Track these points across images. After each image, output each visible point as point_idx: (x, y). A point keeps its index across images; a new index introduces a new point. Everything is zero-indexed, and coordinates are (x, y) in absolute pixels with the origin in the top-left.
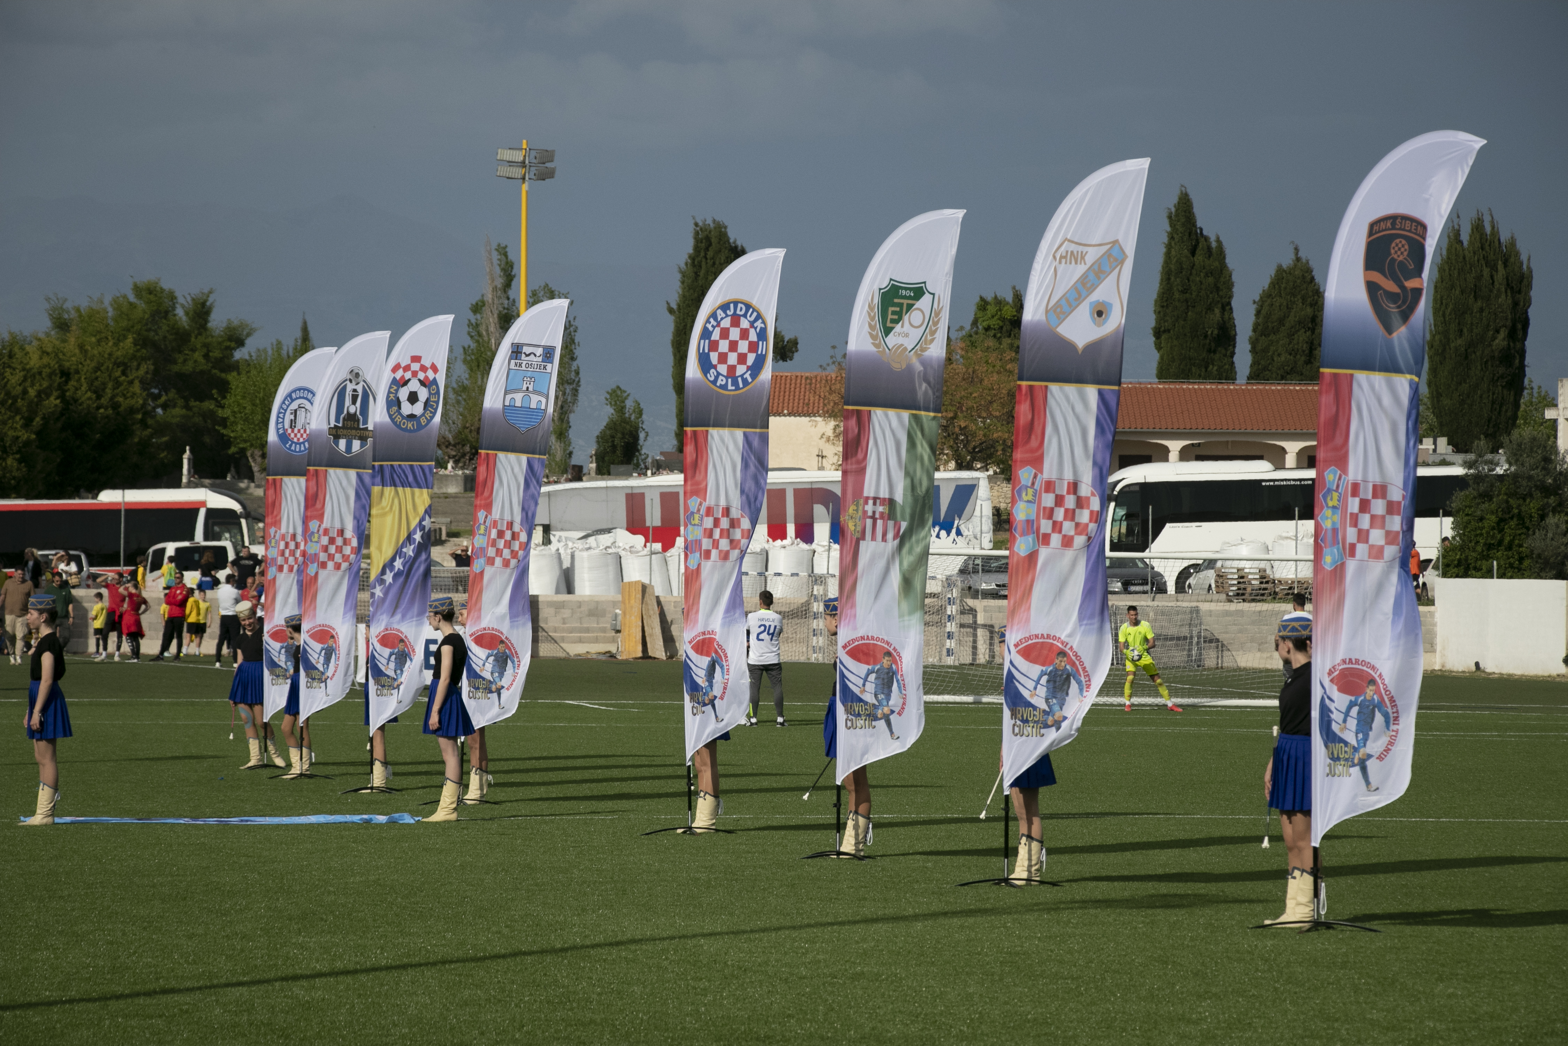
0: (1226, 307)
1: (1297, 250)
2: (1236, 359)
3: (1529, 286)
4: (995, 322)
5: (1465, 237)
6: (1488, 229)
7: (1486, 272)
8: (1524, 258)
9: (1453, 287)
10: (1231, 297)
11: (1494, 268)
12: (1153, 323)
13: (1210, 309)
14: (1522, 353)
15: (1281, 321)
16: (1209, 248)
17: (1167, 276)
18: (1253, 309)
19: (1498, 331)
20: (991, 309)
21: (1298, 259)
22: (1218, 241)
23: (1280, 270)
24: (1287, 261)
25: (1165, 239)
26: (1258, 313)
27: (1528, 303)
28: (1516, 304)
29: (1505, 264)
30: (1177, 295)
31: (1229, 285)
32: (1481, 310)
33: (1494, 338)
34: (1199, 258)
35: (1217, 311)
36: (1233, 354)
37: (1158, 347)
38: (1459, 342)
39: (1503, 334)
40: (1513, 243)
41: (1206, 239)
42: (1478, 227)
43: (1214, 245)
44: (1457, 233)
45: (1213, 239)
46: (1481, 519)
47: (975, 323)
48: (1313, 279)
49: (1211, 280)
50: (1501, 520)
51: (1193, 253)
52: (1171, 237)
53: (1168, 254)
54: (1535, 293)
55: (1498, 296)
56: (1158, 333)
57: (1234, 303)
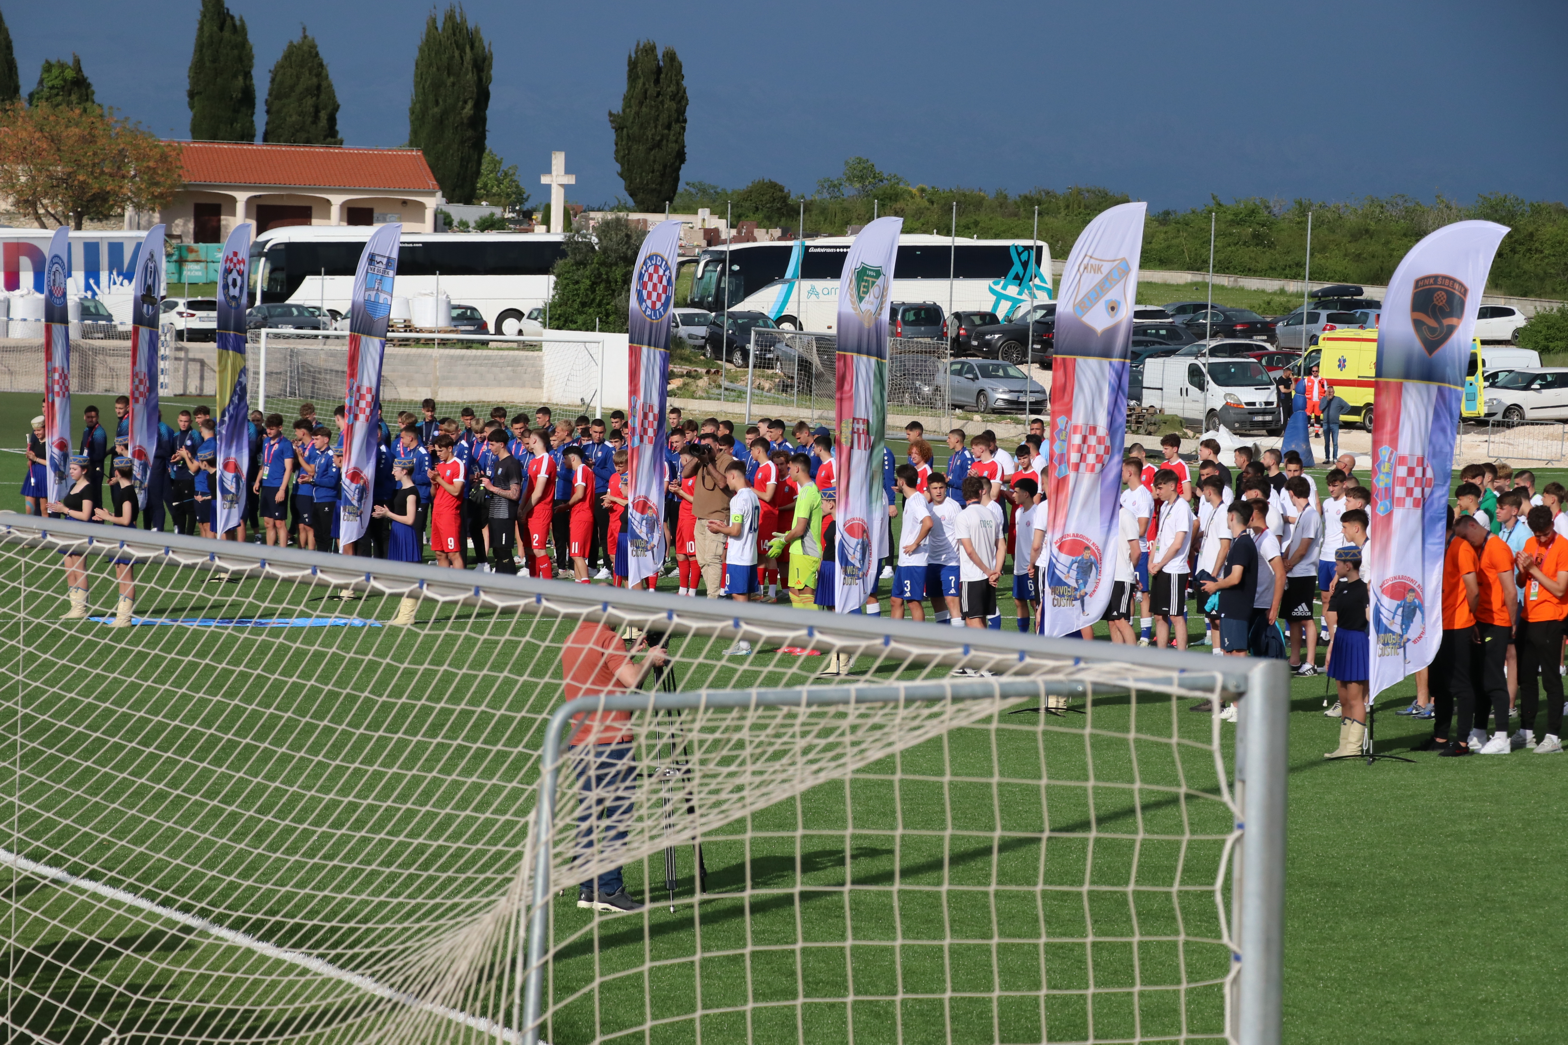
0: (248, 75)
1: (304, 29)
2: (255, 118)
3: (490, 65)
4: (58, 82)
5: (440, 25)
6: (458, 20)
7: (457, 54)
8: (486, 44)
9: (431, 65)
10: (251, 67)
11: (462, 51)
12: (188, 87)
13: (235, 76)
14: (484, 120)
15: (292, 88)
16: (234, 25)
17: (200, 47)
18: (268, 77)
19: (465, 102)
20: (55, 72)
21: (305, 37)
22: (241, 20)
23: (291, 46)
24: (297, 39)
25: (199, 17)
26: (273, 80)
27: (489, 79)
28: (480, 79)
29: (472, 47)
30: (208, 64)
31: (250, 58)
32: (453, 84)
33: (463, 108)
34: (227, 34)
35: (240, 78)
36: (253, 114)
37: (192, 106)
38: (436, 110)
39: (470, 105)
40: (477, 31)
41: (232, 18)
42: (450, 17)
43: (238, 23)
44: (434, 21)
45: (237, 18)
46: (577, 282)
47: (41, 82)
48: (317, 54)
49: (236, 52)
50: (593, 283)
51: (221, 29)
52: (204, 16)
53: (201, 29)
54: (493, 72)
55: (466, 74)
56: (192, 95)
57: (254, 72)
